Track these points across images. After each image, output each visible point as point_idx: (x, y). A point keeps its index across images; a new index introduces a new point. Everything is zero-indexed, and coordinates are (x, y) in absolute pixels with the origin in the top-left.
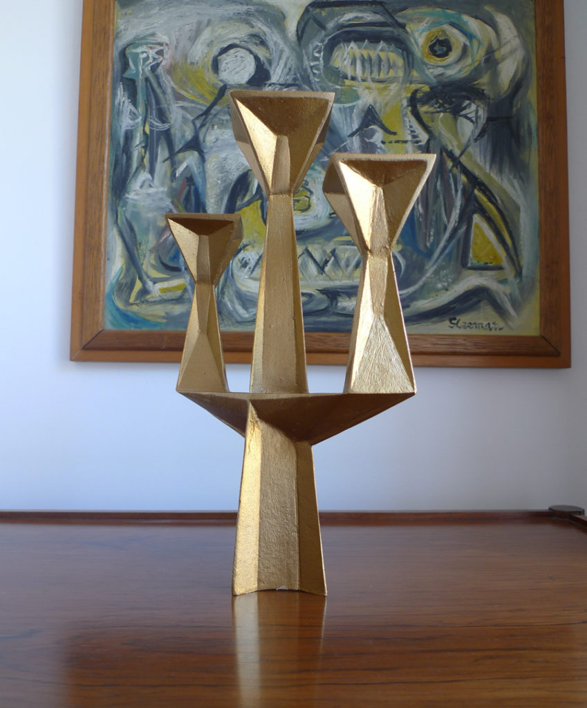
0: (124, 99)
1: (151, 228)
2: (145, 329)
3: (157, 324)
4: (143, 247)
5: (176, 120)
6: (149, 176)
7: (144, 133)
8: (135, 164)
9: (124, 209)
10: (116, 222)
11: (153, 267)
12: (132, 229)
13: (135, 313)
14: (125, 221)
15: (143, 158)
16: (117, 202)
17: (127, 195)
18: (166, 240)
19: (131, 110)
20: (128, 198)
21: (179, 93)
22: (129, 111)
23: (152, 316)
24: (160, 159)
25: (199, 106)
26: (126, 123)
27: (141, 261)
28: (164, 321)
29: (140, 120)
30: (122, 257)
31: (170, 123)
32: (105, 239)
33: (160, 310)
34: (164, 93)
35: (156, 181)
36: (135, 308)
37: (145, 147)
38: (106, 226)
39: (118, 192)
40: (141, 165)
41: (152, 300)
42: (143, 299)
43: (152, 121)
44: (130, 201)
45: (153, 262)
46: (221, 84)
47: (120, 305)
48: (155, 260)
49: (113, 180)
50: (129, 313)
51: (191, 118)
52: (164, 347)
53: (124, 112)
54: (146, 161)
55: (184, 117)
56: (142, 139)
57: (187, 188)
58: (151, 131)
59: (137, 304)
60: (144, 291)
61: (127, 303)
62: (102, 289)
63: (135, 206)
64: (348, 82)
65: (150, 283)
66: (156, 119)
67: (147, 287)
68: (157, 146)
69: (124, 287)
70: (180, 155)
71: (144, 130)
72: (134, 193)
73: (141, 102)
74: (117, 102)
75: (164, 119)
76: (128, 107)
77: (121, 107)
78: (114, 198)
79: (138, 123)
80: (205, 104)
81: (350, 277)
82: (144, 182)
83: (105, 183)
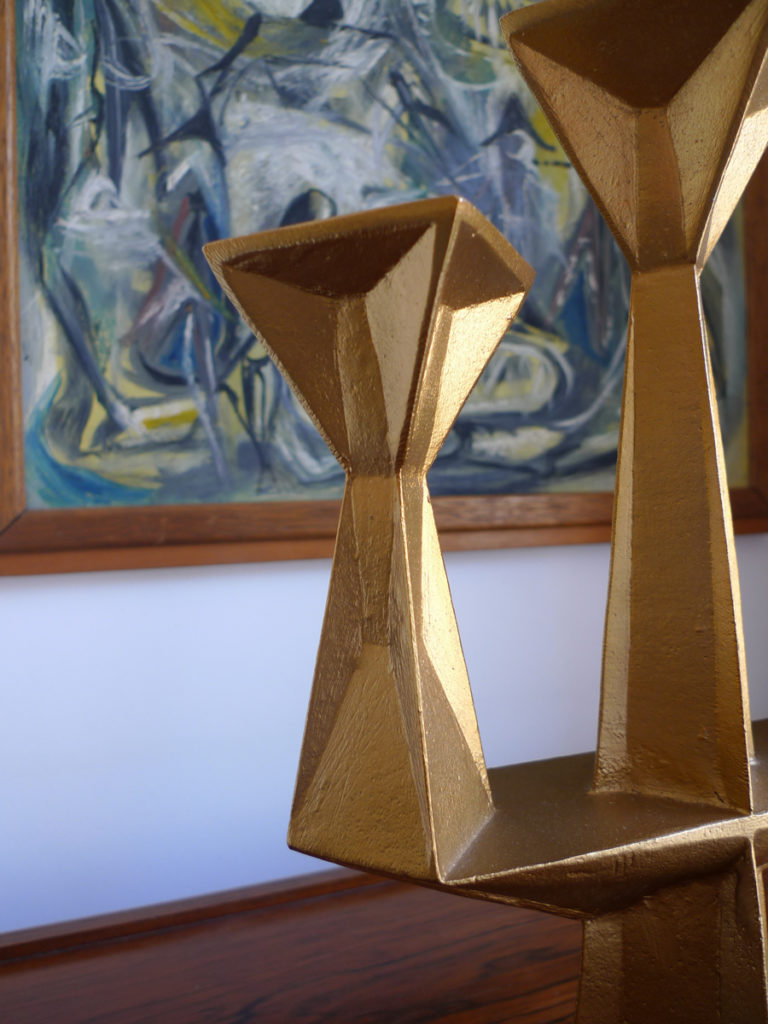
0: (43, 10)
1: (119, 294)
2: (117, 504)
3: (141, 494)
4: (104, 334)
5: (161, 72)
6: (109, 184)
7: (94, 91)
8: (76, 156)
9: (57, 250)
10: (39, 278)
11: (129, 375)
12: (76, 295)
13: (93, 473)
14: (59, 276)
15: (93, 145)
16: (41, 235)
17: (62, 222)
18: (152, 320)
19: (61, 37)
20: (64, 228)
21: (166, 18)
22: (57, 39)
23: (132, 476)
24: (131, 149)
25: (207, 50)
26: (50, 64)
27: (102, 365)
28: (156, 486)
29: (82, 61)
30: (58, 353)
31: (147, 75)
32: (18, 312)
33: (146, 465)
34: (133, 10)
35: (126, 196)
36: (93, 462)
37: (98, 122)
38: (17, 286)
39: (41, 212)
40: (90, 159)
41: (130, 443)
42: (109, 443)
43: (110, 66)
44: (69, 236)
45: (127, 364)
46: (250, 12)
47: (60, 456)
48: (132, 360)
49: (27, 187)
50: (82, 474)
51: (191, 70)
52: (162, 538)
53: (47, 39)
54: (101, 150)
55: (177, 69)
56: (90, 104)
57: (191, 217)
58: (109, 89)
59: (97, 454)
60: (112, 427)
61: (75, 451)
62: (16, 421)
63: (80, 245)
64: (476, 46)
65: (122, 411)
66: (119, 65)
67: (117, 417)
68: (124, 121)
69: (66, 419)
70: (174, 147)
71: (93, 84)
72: (76, 218)
73: (83, 22)
74: (27, 15)
75: (137, 67)
76: (53, 30)
77: (38, 28)
78: (33, 227)
79: (78, 68)
80: (221, 46)
81: (491, 397)
82: (98, 197)
83: (10, 191)
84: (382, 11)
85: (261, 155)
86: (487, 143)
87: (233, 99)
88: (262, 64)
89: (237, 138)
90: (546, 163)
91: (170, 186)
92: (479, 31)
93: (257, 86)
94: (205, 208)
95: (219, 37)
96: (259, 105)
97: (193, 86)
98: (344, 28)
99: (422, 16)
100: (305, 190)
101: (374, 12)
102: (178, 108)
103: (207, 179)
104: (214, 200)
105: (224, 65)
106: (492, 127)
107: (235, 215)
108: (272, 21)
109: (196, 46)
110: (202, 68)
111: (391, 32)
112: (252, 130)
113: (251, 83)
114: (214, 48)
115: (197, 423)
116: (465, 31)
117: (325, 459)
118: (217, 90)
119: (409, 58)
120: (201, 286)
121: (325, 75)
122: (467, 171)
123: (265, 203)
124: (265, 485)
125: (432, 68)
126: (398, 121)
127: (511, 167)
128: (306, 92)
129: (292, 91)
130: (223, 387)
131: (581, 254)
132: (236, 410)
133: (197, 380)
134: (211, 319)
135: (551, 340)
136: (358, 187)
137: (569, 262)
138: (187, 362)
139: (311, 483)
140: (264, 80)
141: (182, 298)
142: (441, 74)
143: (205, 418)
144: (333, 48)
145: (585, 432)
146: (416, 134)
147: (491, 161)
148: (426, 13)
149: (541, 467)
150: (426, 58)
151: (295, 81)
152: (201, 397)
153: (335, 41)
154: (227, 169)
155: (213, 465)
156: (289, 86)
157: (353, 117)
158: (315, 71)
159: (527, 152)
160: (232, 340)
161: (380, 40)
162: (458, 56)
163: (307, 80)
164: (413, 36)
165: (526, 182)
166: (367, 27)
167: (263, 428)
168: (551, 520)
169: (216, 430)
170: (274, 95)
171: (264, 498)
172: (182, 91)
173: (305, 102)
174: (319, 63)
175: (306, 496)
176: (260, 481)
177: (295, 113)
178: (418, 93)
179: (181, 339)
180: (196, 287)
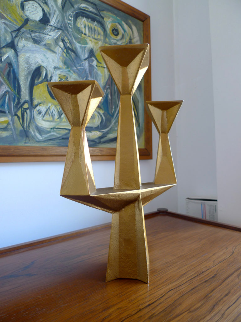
5: (1, 29)
21: (3, 15)
25: (14, 26)
46: (26, 17)
51: (10, 31)
55: (6, 29)
64: (83, 35)
70: (4, 50)
84: (60, 23)
85: (28, 55)
86: (85, 60)
87: (20, 39)
88: (29, 32)
89: (21, 50)
90: (99, 67)
91: (2, 60)
92: (84, 32)
93: (27, 37)
94: (12, 67)
95: (17, 22)
96: (27, 42)
97: (10, 34)
98: (50, 26)
99: (70, 26)
100: (39, 66)
101: (58, 23)
102: (5, 40)
103: (13, 59)
104: (15, 65)
105: (18, 30)
106: (86, 56)
107: (20, 70)
108: (31, 21)
109: (11, 24)
110: (12, 30)
111: (62, 28)
112: (25, 48)
113: (25, 36)
114: (16, 25)
115: (9, 124)
116: (80, 31)
117: (43, 136)
118: (16, 37)
119: (66, 36)
120: (11, 87)
121: (45, 37)
122: (80, 66)
123: (28, 67)
124: (26, 142)
125: (72, 39)
126: (64, 51)
127: (91, 66)
128: (40, 40)
129: (36, 39)
130: (16, 115)
131: (107, 89)
132: (19, 121)
133: (9, 112)
134: (13, 96)
135: (100, 110)
136: (53, 67)
137: (104, 91)
138: (6, 107)
139: (39, 142)
140: (29, 36)
141: (5, 90)
142: (74, 41)
143: (11, 123)
144: (47, 30)
145: (108, 133)
146: (68, 55)
147: (86, 64)
148: (71, 25)
149: (97, 141)
150: (71, 36)
151: (38, 37)
152: (10, 117)
153: (48, 29)
154: (18, 57)
155: (13, 135)
156: (36, 38)
157: (52, 49)
158: (42, 36)
159: (95, 63)
160: (19, 103)
161: (59, 30)
162: (79, 37)
163: (40, 37)
164: (68, 31)
165: (94, 70)
166: (56, 26)
167: (26, 126)
168: (100, 154)
169: (13, 126)
170: (31, 40)
171: (26, 145)
172: (7, 35)
173: (40, 43)
174: (43, 33)
175: (38, 145)
176: (26, 140)
177: (37, 45)
178: (68, 45)
179: (5, 101)
180: (9, 88)
